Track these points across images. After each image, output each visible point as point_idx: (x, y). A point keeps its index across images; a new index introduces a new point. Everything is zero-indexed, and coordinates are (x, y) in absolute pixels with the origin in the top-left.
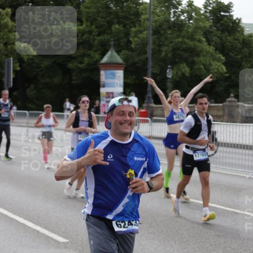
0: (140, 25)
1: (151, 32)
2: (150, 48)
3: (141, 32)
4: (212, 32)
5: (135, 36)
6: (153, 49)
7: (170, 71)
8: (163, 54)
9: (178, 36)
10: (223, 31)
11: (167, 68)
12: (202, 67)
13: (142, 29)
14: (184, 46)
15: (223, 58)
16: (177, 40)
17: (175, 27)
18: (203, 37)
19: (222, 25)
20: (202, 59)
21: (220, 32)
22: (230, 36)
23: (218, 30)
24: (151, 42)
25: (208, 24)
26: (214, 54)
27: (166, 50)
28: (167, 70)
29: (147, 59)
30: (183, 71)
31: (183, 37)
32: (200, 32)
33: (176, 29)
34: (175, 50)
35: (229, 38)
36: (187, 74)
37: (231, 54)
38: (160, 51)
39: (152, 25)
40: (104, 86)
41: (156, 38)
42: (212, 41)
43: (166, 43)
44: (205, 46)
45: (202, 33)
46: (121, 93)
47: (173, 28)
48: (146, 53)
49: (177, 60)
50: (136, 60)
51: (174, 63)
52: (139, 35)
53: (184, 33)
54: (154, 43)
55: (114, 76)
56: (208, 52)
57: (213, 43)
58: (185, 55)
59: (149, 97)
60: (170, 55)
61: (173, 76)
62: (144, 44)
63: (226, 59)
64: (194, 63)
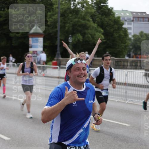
0: (53, 11)
1: (60, 15)
2: (59, 25)
3: (53, 15)
4: (96, 15)
5: (50, 17)
6: (61, 25)
7: (71, 39)
8: (67, 28)
9: (76, 18)
10: (102, 15)
11: (69, 36)
12: (90, 36)
13: (54, 13)
14: (79, 23)
15: (102, 31)
16: (75, 20)
17: (74, 12)
18: (91, 18)
19: (102, 11)
20: (90, 31)
21: (100, 15)
22: (106, 17)
23: (99, 14)
24: (59, 21)
25: (93, 11)
26: (97, 28)
27: (68, 26)
28: (68, 38)
29: (57, 31)
30: (79, 38)
31: (79, 18)
32: (89, 15)
33: (74, 13)
34: (74, 25)
35: (106, 19)
36: (81, 40)
37: (107, 28)
38: (64, 27)
39: (60, 11)
40: (31, 47)
41: (63, 19)
42: (96, 20)
43: (68, 22)
44: (92, 24)
45: (90, 16)
46: (42, 51)
47: (72, 13)
48: (56, 27)
49: (75, 32)
50: (51, 31)
51: (73, 34)
52: (53, 17)
53: (79, 16)
54: (61, 21)
55: (37, 41)
56: (93, 27)
57: (96, 22)
58: (80, 29)
59: (58, 54)
60: (71, 29)
61: (72, 41)
62: (55, 22)
63: (104, 31)
64: (85, 33)
